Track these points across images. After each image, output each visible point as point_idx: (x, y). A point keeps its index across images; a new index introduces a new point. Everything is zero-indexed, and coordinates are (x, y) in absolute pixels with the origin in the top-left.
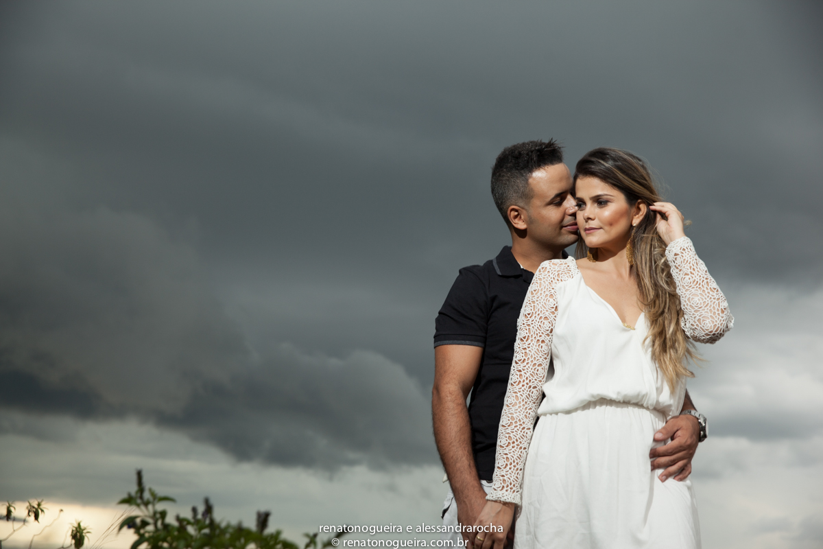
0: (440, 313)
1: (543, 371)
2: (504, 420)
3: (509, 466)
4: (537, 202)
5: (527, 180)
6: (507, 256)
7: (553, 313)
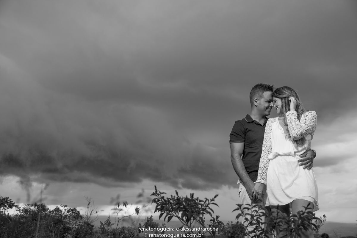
2: (262, 160)
3: (263, 173)
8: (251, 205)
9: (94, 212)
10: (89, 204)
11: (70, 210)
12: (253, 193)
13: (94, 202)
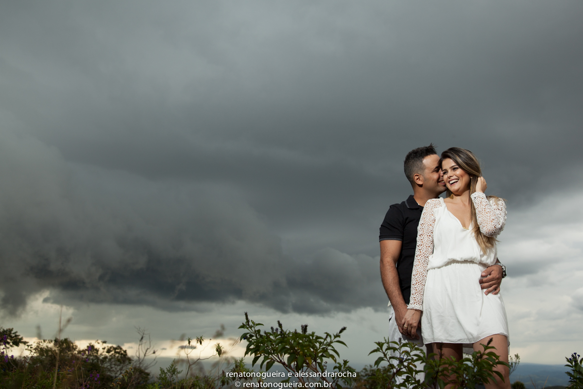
0: (381, 226)
1: (430, 250)
2: (414, 273)
3: (417, 293)
4: (426, 171)
5: (422, 161)
6: (411, 199)
7: (434, 222)
8: (399, 343)
9: (150, 352)
10: (142, 338)
11: (112, 349)
12: (404, 324)
13: (149, 336)
